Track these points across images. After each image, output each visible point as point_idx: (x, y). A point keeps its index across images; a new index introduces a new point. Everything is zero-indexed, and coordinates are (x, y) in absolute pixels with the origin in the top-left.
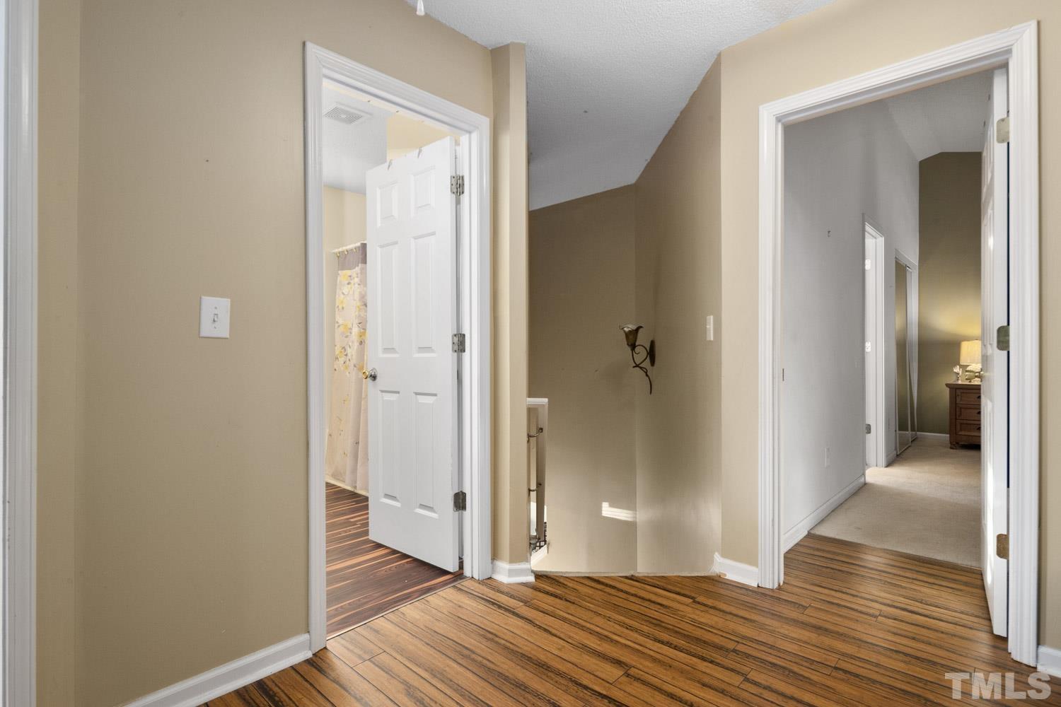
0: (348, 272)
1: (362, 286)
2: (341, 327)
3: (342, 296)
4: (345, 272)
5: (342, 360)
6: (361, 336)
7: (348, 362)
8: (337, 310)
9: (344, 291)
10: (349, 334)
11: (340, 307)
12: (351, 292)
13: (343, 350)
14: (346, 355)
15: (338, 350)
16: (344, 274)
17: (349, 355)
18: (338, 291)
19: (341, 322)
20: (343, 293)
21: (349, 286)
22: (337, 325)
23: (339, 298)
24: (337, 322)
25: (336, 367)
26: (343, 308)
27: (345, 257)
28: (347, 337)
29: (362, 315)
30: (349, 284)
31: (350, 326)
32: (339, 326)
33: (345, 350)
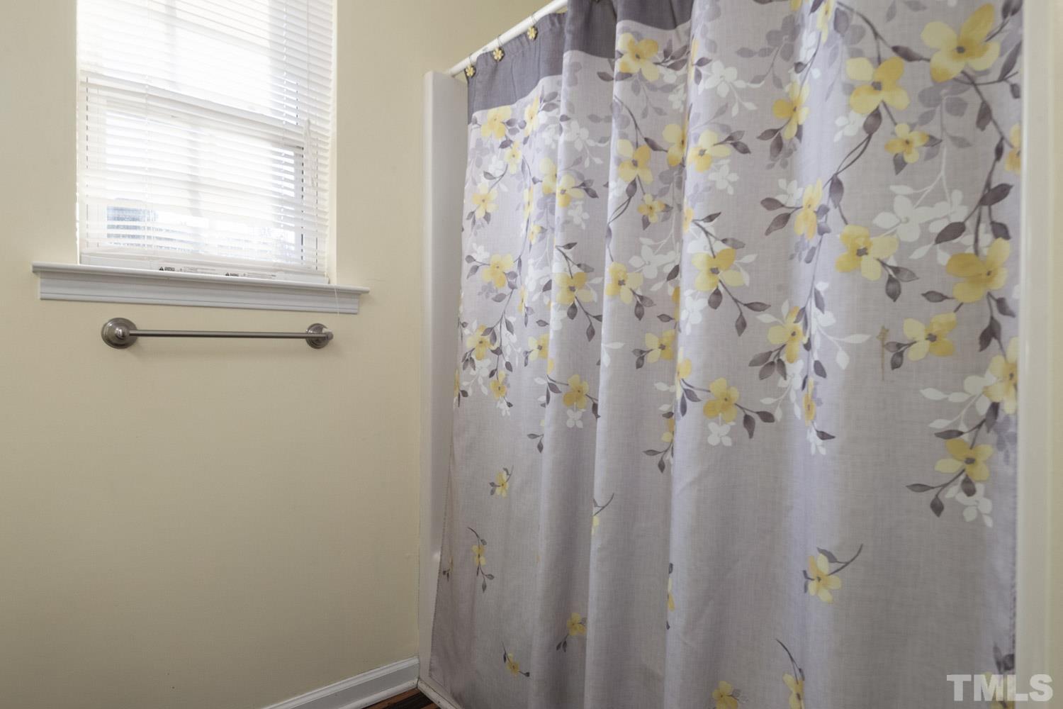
0: (504, 112)
1: (574, 124)
2: (484, 276)
3: (485, 182)
4: (492, 112)
5: (483, 366)
6: (572, 289)
7: (502, 372)
8: (467, 224)
9: (491, 170)
10: (507, 290)
11: (480, 215)
12: (514, 169)
13: (487, 338)
14: (498, 352)
15: (471, 337)
16: (489, 122)
17: (508, 351)
18: (471, 170)
19: (480, 255)
20: (487, 174)
21: (508, 151)
22: (466, 267)
23: (477, 191)
24: (470, 259)
25: (464, 384)
26: (487, 217)
27: (495, 70)
28: (499, 298)
29: (577, 221)
30: (505, 145)
31: (510, 266)
32: (475, 269)
33: (494, 338)
